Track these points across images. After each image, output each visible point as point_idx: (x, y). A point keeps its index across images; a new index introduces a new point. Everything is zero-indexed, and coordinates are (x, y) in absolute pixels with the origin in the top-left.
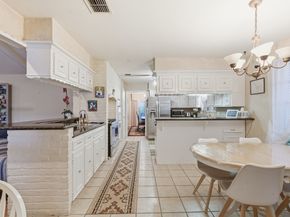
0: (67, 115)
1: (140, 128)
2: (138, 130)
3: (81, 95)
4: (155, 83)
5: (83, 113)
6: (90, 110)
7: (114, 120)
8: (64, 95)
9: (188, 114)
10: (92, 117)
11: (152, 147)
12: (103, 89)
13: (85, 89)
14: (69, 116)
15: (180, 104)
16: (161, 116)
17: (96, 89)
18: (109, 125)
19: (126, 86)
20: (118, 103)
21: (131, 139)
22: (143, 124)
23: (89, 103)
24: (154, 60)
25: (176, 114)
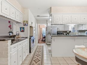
0: (10, 34)
1: (43, 40)
2: (42, 41)
3: (17, 24)
4: (50, 20)
5: (18, 33)
6: (21, 31)
7: (32, 36)
8: (9, 25)
9: (65, 34)
10: (22, 35)
11: (49, 48)
12: (27, 22)
13: (19, 21)
14: (11, 34)
15: (61, 29)
16: (53, 34)
17: (24, 22)
18: (30, 38)
19: (38, 21)
20: (34, 29)
21: (39, 45)
22: (45, 38)
23: (21, 28)
24: (51, 8)
25: (59, 33)
